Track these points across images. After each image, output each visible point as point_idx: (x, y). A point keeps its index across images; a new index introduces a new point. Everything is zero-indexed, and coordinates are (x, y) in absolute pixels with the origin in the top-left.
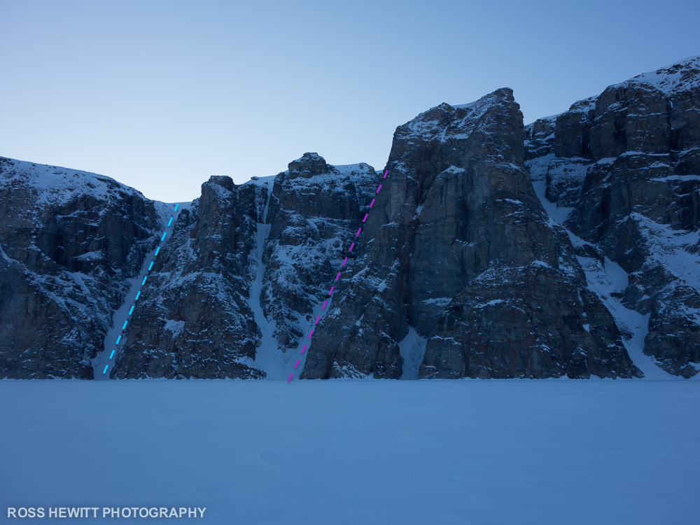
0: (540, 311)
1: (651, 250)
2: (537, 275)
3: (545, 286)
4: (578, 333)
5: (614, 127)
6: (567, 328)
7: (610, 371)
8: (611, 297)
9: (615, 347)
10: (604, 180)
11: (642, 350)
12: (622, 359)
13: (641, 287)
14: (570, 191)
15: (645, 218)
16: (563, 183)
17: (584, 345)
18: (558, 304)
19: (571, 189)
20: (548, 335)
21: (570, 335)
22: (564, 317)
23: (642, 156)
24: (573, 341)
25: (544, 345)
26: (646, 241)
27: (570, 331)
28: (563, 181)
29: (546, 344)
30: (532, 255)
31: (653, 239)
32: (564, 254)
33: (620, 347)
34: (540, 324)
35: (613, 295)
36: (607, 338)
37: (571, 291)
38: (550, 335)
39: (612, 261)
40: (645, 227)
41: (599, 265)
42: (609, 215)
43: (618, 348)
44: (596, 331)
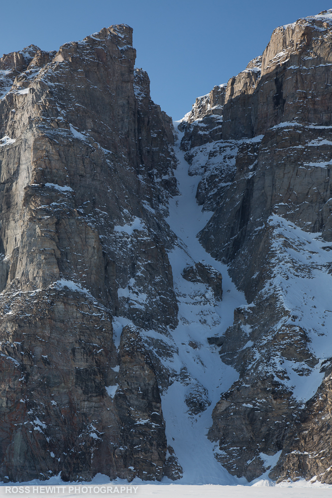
0: (46, 362)
1: (275, 270)
2: (52, 303)
3: (63, 321)
4: (94, 399)
5: (275, 87)
6: (80, 391)
7: (126, 466)
8: (208, 345)
9: (146, 424)
10: (251, 167)
11: (206, 431)
12: (151, 445)
13: (247, 329)
14: (222, 188)
15: (287, 223)
16: (216, 176)
17: (100, 421)
18: (73, 350)
19: (223, 184)
20: (49, 404)
21: (83, 403)
22: (78, 372)
23: (296, 128)
24: (84, 414)
25: (37, 422)
26: (273, 257)
27: (83, 397)
28: (216, 173)
29: (42, 418)
30: (56, 270)
31: (285, 254)
32: (139, 274)
33: (154, 425)
34: (40, 384)
35: (211, 341)
36: (138, 408)
37: (101, 329)
38: (54, 403)
39: (239, 289)
40: (280, 235)
41: (210, 294)
42: (248, 219)
43: (150, 427)
44: (124, 397)
